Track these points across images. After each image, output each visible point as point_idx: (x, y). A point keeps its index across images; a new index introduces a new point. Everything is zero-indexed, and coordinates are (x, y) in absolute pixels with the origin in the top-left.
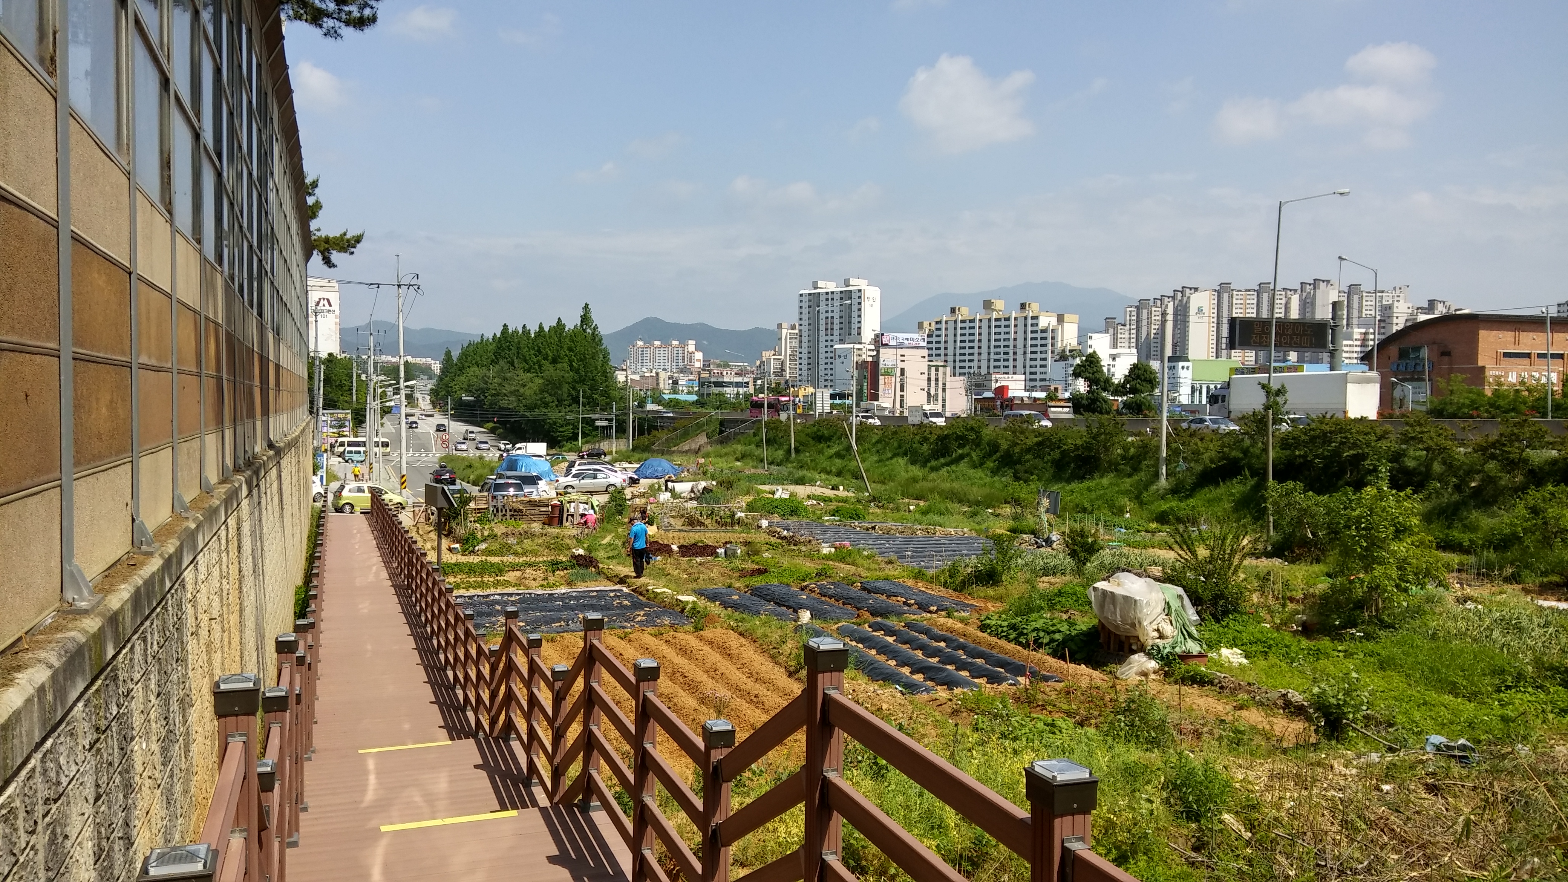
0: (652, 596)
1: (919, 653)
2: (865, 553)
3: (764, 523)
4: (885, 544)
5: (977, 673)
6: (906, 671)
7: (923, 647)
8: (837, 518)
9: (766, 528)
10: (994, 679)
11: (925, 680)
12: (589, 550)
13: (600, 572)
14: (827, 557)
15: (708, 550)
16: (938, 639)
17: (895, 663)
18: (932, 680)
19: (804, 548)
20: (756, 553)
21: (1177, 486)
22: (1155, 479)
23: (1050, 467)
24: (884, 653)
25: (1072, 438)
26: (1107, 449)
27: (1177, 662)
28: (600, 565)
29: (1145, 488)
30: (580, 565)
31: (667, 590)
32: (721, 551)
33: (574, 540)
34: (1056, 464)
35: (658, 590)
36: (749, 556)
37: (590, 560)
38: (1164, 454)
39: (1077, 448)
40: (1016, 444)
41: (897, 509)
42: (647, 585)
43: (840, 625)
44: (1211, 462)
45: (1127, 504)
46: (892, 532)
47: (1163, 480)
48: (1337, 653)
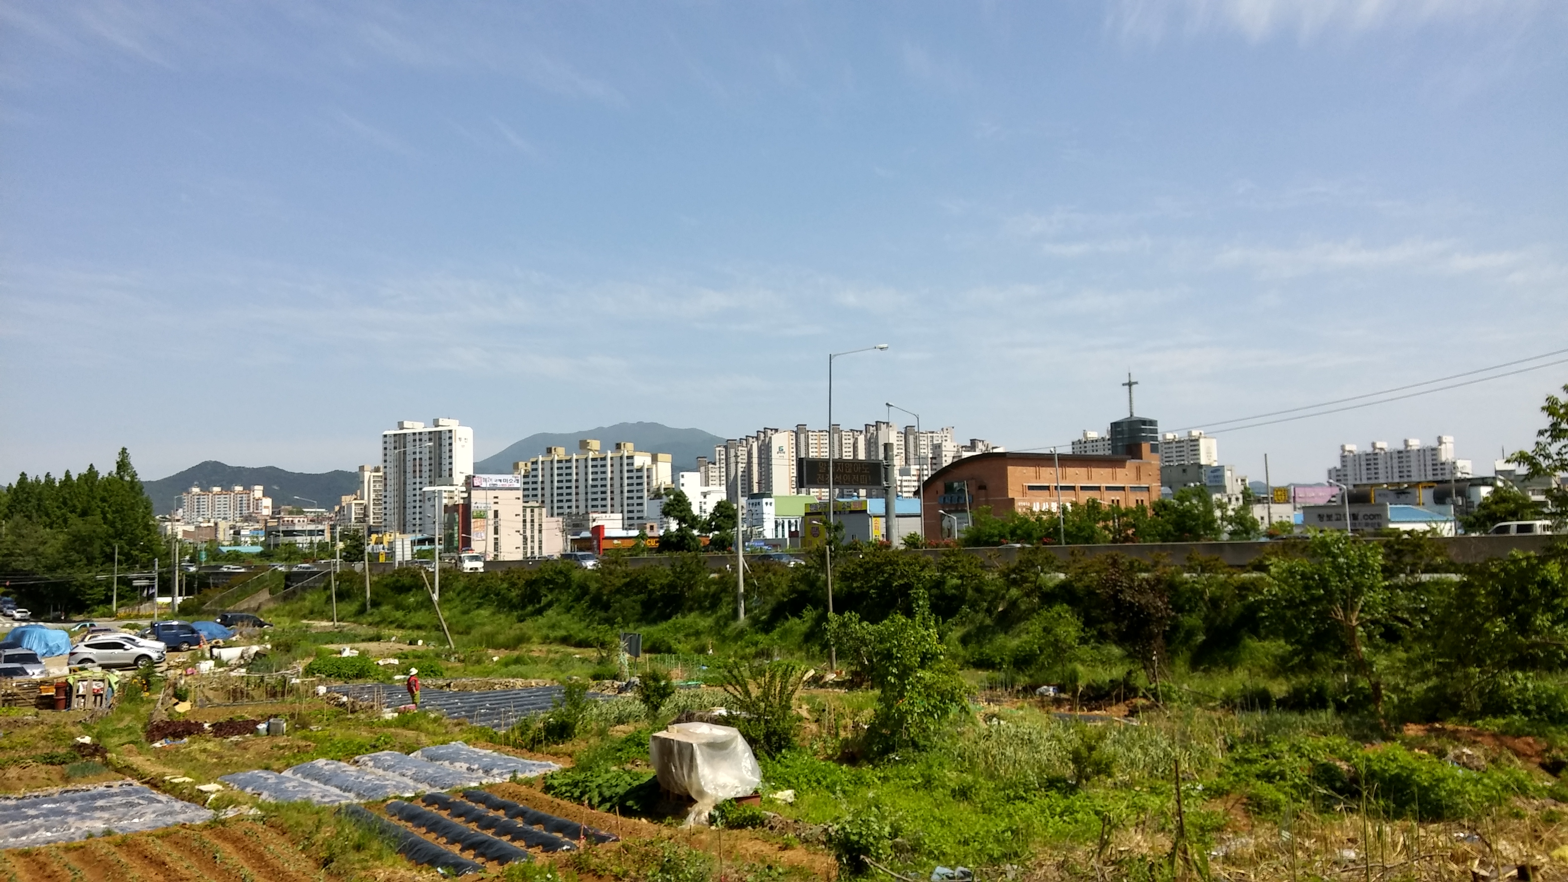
0: (169, 787)
1: (473, 826)
2: (432, 716)
3: (322, 690)
4: (457, 703)
5: (533, 841)
6: (456, 849)
7: (478, 819)
9: (324, 694)
10: (550, 846)
11: (476, 856)
12: (99, 736)
13: (107, 763)
14: (388, 724)
15: (249, 727)
16: (497, 807)
17: (445, 840)
18: (482, 855)
19: (363, 716)
20: (305, 726)
21: (755, 622)
22: (735, 615)
23: (638, 608)
24: (434, 830)
25: (658, 578)
26: (690, 587)
27: (731, 805)
28: (108, 755)
29: (726, 625)
30: (83, 756)
31: (188, 779)
32: (262, 727)
33: (79, 727)
34: (644, 604)
35: (176, 781)
36: (296, 729)
37: (96, 749)
38: (742, 590)
39: (662, 587)
40: (605, 586)
41: (479, 662)
42: (164, 774)
43: (389, 802)
44: (784, 595)
45: (709, 641)
46: (469, 688)
47: (742, 616)
48: (876, 780)
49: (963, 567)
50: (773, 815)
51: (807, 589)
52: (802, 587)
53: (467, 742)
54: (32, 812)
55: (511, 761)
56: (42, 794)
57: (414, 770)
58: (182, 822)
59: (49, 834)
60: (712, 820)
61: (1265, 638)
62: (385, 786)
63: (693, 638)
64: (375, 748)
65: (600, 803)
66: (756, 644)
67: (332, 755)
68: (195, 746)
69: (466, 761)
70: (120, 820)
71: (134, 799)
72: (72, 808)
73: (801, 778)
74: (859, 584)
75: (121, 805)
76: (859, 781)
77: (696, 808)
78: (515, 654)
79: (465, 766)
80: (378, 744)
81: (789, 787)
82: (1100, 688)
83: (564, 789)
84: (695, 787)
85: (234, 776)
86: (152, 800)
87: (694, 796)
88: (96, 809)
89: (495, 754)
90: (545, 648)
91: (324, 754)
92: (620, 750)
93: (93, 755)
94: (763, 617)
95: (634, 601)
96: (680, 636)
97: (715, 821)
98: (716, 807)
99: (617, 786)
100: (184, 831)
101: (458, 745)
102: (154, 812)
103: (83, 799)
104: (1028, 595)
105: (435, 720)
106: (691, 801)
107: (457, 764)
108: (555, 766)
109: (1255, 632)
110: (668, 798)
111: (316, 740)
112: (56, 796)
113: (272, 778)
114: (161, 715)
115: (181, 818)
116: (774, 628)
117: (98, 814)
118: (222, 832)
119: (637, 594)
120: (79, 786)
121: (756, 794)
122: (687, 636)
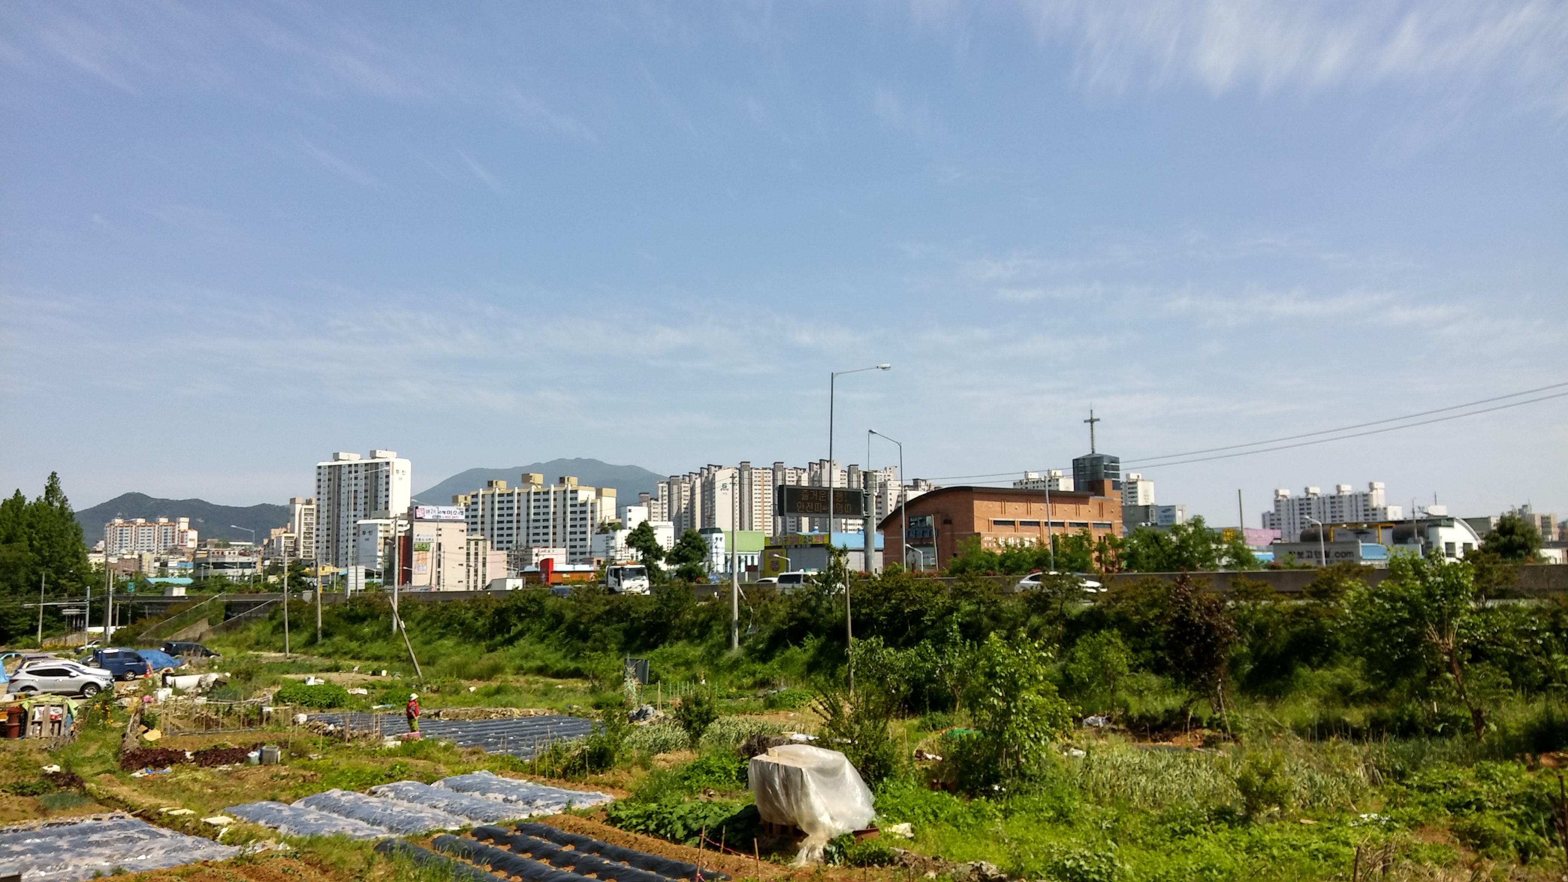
0: (167, 820)
1: (546, 863)
2: (442, 744)
3: (302, 718)
4: (457, 732)
7: (549, 855)
8: (389, 706)
9: (305, 723)
12: (67, 765)
13: (86, 794)
14: (391, 753)
15: (239, 755)
16: (565, 841)
19: (363, 744)
20: (302, 754)
21: (751, 651)
22: (729, 644)
23: (621, 636)
24: (502, 868)
25: (640, 605)
26: (677, 615)
27: (849, 840)
28: (87, 785)
29: (719, 654)
30: (59, 786)
31: (188, 812)
32: (254, 755)
33: (46, 754)
34: (626, 632)
35: (175, 813)
36: (292, 758)
37: (70, 779)
38: (736, 617)
39: (647, 615)
40: (583, 614)
41: (457, 692)
42: (159, 806)
43: (436, 836)
44: (783, 623)
45: (701, 671)
46: (461, 717)
47: (736, 644)
48: (997, 813)
49: (983, 593)
50: (903, 851)
51: (809, 615)
52: (805, 614)
53: (492, 770)
54: (16, 848)
55: (555, 792)
56: (21, 827)
57: (446, 802)
58: (202, 859)
59: (43, 874)
60: (828, 856)
61: (1320, 666)
62: (419, 820)
63: (683, 668)
64: (391, 777)
65: (687, 838)
66: (753, 674)
67: (344, 785)
68: (182, 776)
69: (501, 791)
70: (124, 856)
71: (132, 832)
72: (63, 843)
73: (917, 811)
74: (868, 611)
75: (117, 840)
76: (979, 814)
77: (808, 842)
78: (494, 684)
79: (500, 797)
80: (395, 773)
81: (905, 820)
82: (1154, 719)
83: (634, 821)
84: (806, 819)
85: (240, 808)
86: (154, 835)
87: (804, 829)
88: (91, 844)
89: (530, 784)
90: (522, 679)
91: (336, 784)
92: (686, 779)
93: (68, 785)
94: (761, 646)
95: (615, 630)
96: (668, 666)
97: (832, 858)
98: (831, 842)
99: (705, 817)
100: (208, 871)
101: (482, 774)
102: (162, 848)
103: (71, 833)
104: (1050, 622)
105: (446, 749)
106: (801, 835)
107: (491, 795)
108: (608, 798)
109: (1306, 660)
110: (771, 831)
111: (318, 769)
112: (38, 830)
113: (286, 811)
114: (132, 744)
115: (198, 854)
116: (771, 658)
117: (95, 850)
118: (253, 871)
119: (618, 622)
120: (62, 819)
121: (872, 828)
122: (675, 665)
